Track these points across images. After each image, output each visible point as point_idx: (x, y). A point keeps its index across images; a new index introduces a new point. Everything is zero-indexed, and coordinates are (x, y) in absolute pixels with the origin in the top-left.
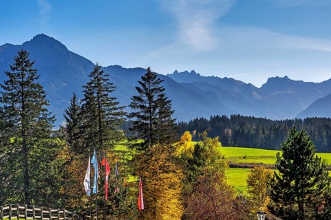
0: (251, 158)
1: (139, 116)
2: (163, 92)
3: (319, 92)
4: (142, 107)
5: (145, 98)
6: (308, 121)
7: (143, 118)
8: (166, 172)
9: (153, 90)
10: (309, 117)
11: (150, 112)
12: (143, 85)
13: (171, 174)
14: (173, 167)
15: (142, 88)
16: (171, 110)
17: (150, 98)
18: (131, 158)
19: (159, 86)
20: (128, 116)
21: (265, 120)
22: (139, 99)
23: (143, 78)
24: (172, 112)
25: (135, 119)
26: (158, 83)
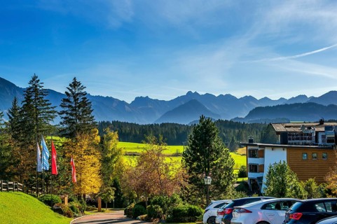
0: (129, 149)
1: (67, 114)
2: (85, 96)
4: (70, 106)
5: (72, 99)
6: (163, 125)
7: (71, 115)
8: (89, 155)
9: (78, 94)
11: (76, 110)
12: (70, 90)
13: (92, 156)
14: (93, 150)
15: (70, 92)
16: (91, 109)
17: (76, 100)
18: (61, 145)
19: (83, 91)
20: (59, 114)
21: (135, 124)
22: (68, 101)
23: (70, 85)
24: (91, 111)
25: (64, 115)
26: (82, 89)
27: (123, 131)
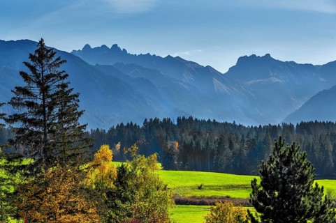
0: (211, 188)
1: (25, 120)
2: (65, 81)
3: (322, 80)
4: (30, 104)
5: (35, 90)
6: (304, 127)
7: (33, 122)
8: (71, 212)
9: (48, 77)
10: (306, 120)
11: (43, 112)
12: (33, 69)
13: (79, 216)
14: (81, 203)
15: (30, 73)
16: (79, 110)
17: (44, 90)
18: (12, 190)
19: (59, 70)
20: (7, 121)
21: (234, 126)
22: (25, 91)
23: (32, 57)
24: (80, 114)
25: (18, 125)
26: (57, 65)
27: (202, 145)
